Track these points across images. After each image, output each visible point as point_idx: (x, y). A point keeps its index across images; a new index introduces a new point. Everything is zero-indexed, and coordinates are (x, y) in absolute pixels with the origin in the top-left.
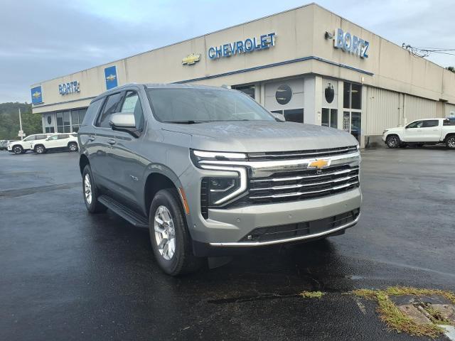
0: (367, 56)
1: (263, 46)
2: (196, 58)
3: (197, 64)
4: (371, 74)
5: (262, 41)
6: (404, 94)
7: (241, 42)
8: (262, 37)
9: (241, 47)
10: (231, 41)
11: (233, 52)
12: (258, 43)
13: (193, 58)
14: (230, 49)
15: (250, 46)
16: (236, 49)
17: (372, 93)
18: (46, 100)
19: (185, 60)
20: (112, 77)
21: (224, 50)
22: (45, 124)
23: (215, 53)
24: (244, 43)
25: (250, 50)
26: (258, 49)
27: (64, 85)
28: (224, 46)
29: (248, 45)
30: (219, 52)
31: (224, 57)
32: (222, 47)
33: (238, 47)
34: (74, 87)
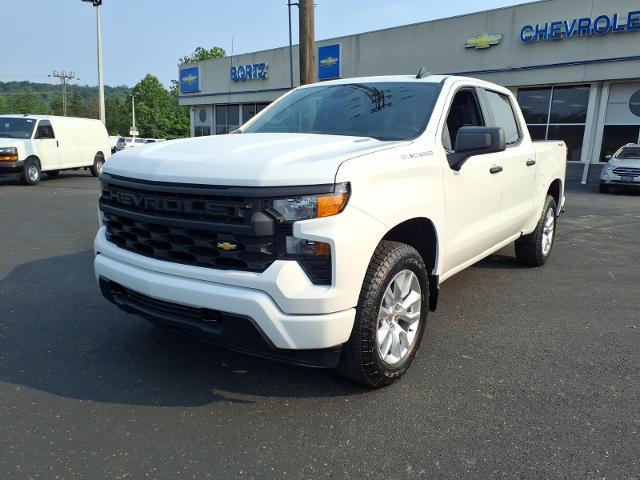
1: (629, 28)
2: (494, 39)
3: (493, 48)
5: (630, 20)
7: (589, 20)
8: (630, 14)
9: (587, 27)
10: (569, 17)
11: (569, 34)
12: (622, 21)
13: (485, 40)
14: (563, 30)
15: (604, 25)
16: (576, 28)
18: (203, 89)
19: (471, 42)
20: (330, 61)
21: (552, 30)
22: (194, 120)
23: (534, 34)
24: (592, 21)
25: (602, 33)
26: (620, 31)
27: (241, 67)
28: (553, 24)
29: (602, 25)
30: (541, 33)
31: (548, 41)
32: (549, 25)
33: (580, 27)
34: (258, 71)
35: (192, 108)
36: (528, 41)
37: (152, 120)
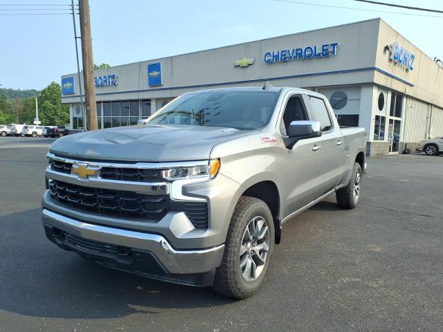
0: (412, 69)
1: (323, 55)
2: (250, 61)
3: (250, 66)
4: (412, 86)
5: (323, 50)
6: (432, 105)
7: (301, 49)
8: (323, 46)
9: (301, 54)
10: (290, 48)
11: (291, 58)
12: (319, 51)
13: (245, 61)
14: (288, 55)
15: (310, 53)
16: (295, 54)
17: (410, 102)
18: (76, 92)
19: (238, 62)
20: (155, 73)
21: (282, 55)
23: (272, 58)
24: (304, 51)
25: (310, 57)
26: (318, 56)
27: (100, 78)
28: (282, 52)
29: (308, 53)
30: (276, 57)
31: (280, 62)
32: (280, 52)
33: (297, 54)
34: (111, 80)
35: (71, 105)
36: (269, 62)
37: (56, 114)
